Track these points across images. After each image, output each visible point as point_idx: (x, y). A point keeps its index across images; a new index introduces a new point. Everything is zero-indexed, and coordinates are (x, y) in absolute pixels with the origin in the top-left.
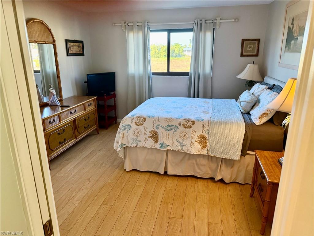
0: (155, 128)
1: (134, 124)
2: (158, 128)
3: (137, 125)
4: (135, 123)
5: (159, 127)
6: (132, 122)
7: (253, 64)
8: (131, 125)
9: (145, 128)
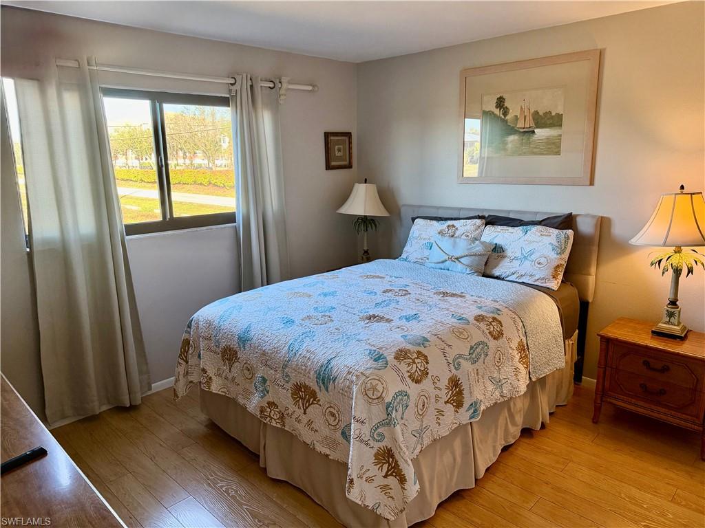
0: (454, 371)
1: (409, 381)
2: (459, 364)
3: (418, 382)
4: (410, 377)
5: (460, 360)
6: (403, 380)
7: (366, 183)
8: (405, 388)
9: (436, 381)
